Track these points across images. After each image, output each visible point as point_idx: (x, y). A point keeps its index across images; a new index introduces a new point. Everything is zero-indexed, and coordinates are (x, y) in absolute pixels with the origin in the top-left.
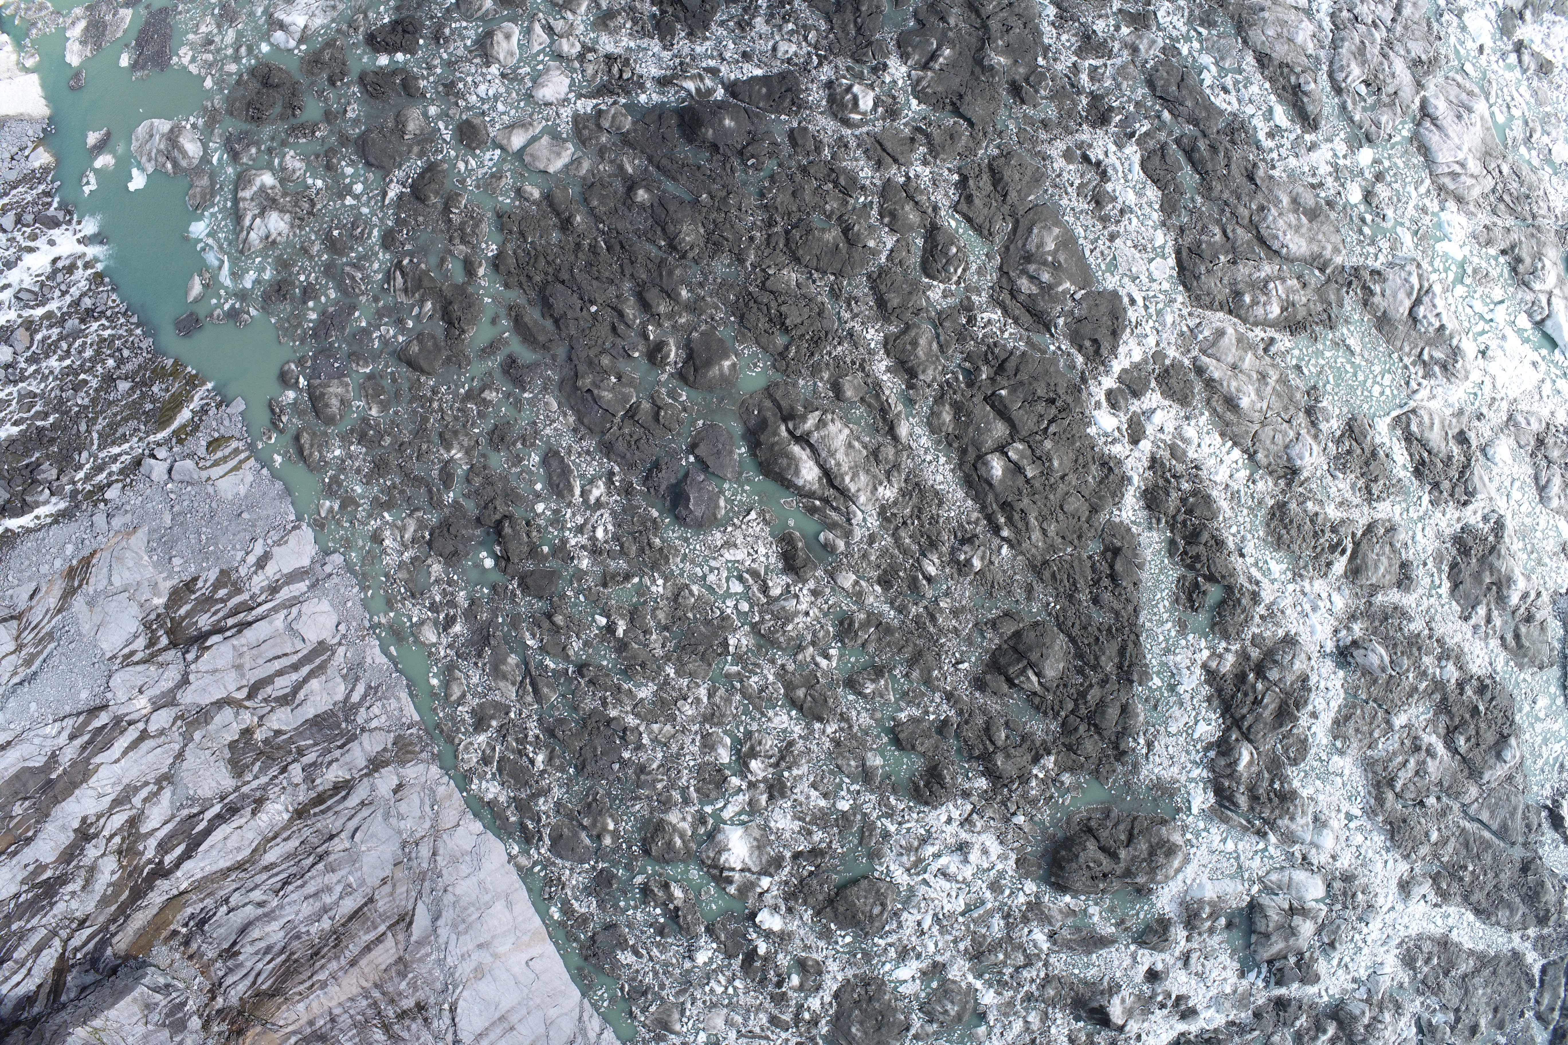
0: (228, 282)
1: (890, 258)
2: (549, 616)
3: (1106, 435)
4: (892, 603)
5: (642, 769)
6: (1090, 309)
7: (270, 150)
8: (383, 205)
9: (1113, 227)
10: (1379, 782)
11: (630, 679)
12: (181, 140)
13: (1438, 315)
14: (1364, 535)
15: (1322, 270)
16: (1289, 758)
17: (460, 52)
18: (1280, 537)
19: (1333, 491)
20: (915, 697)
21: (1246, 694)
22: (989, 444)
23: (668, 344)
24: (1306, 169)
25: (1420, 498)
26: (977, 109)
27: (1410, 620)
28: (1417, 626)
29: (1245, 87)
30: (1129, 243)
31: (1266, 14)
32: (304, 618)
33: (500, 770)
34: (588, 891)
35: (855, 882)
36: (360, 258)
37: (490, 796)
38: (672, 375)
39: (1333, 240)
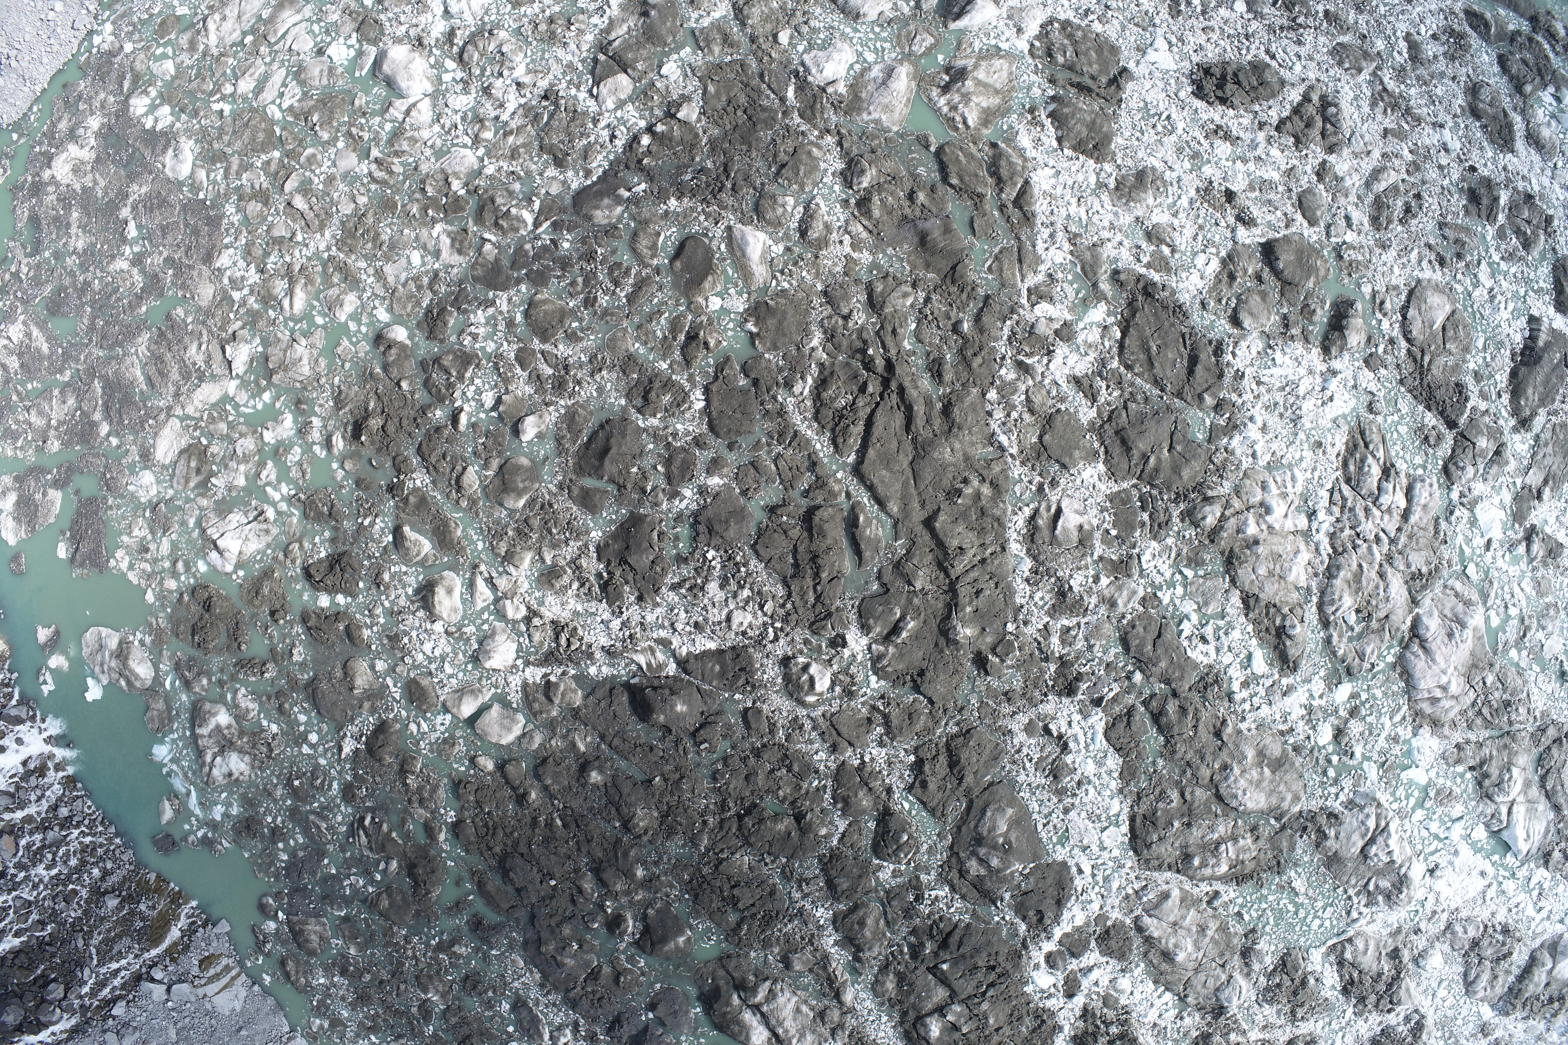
0: (198, 811)
1: (841, 840)
3: (1042, 991)
6: (1037, 882)
7: (221, 683)
8: (339, 760)
9: (1069, 799)
12: (131, 662)
13: (1389, 853)
15: (1277, 819)
17: (402, 601)
19: (1258, 1019)
22: (930, 1006)
23: (625, 920)
24: (1278, 716)
25: (1344, 1011)
26: (938, 688)
29: (1226, 634)
30: (1084, 815)
31: (1260, 549)
36: (323, 808)
38: (630, 944)
39: (1294, 788)
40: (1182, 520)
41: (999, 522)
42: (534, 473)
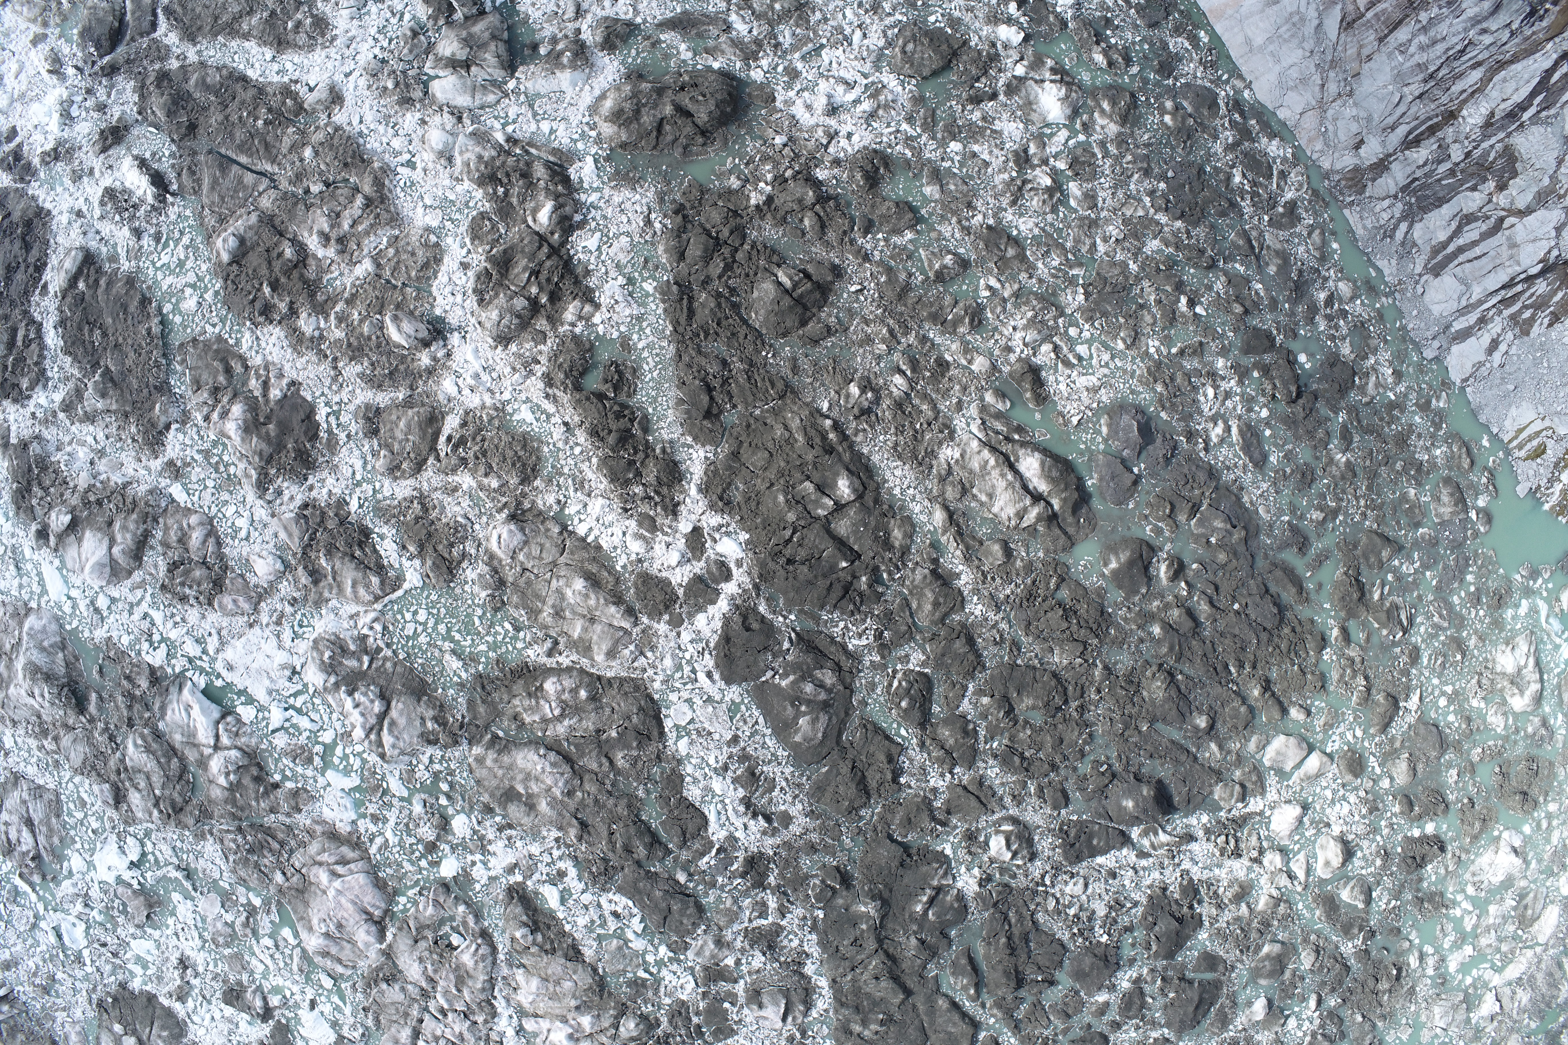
1: (965, 688)
2: (1246, 312)
3: (728, 534)
4: (933, 345)
5: (1147, 173)
6: (756, 662)
9: (734, 751)
10: (382, 202)
11: (1169, 257)
13: (357, 706)
14: (425, 460)
15: (496, 737)
16: (490, 219)
17: (1365, 844)
18: (524, 447)
19: (466, 503)
20: (899, 254)
21: (548, 280)
22: (852, 512)
23: (1167, 579)
24: (519, 844)
25: (361, 506)
26: (886, 853)
27: (361, 376)
28: (351, 370)
29: (593, 922)
30: (716, 737)
31: (573, 1003)
32: (1455, 297)
33: (1270, 168)
34: (1178, 58)
35: (935, 74)
36: (1435, 636)
37: (1274, 143)
38: (1161, 550)
39: (484, 772)
40: (657, 1019)
41: (840, 1001)
42: (1256, 974)
